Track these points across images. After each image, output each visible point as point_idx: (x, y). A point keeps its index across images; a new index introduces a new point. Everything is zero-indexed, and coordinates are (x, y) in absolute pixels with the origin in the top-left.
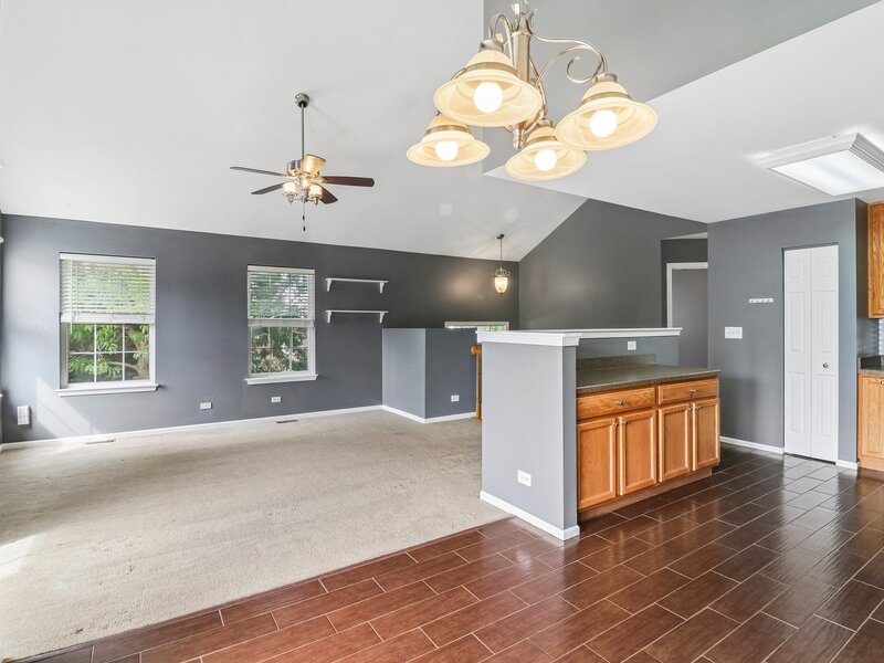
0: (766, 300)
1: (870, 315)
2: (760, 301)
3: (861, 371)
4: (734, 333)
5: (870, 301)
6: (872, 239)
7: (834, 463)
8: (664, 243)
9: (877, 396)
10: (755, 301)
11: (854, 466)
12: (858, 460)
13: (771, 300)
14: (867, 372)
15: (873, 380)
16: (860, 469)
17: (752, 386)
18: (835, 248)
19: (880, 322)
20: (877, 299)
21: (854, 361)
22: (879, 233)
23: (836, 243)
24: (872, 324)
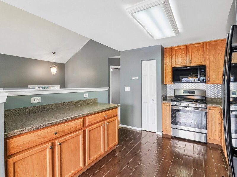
0: (136, 78)
1: (165, 83)
2: (135, 78)
3: (163, 102)
4: (127, 89)
5: (165, 79)
6: (165, 59)
7: (156, 133)
8: (109, 59)
9: (167, 110)
10: (133, 78)
11: (161, 134)
12: (162, 131)
13: (138, 78)
14: (164, 102)
15: (166, 105)
16: (163, 134)
17: (132, 107)
18: (155, 61)
19: (167, 85)
20: (166, 78)
21: (161, 98)
22: (167, 57)
23: (156, 59)
24: (165, 86)
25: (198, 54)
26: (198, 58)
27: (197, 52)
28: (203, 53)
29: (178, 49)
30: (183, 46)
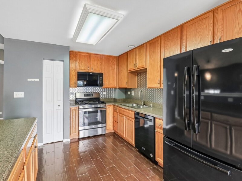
0: (36, 80)
2: (33, 80)
4: (19, 95)
7: (63, 141)
9: (75, 114)
10: (30, 80)
11: (69, 140)
13: (38, 80)
15: (74, 109)
16: (71, 139)
18: (62, 62)
25: (98, 64)
26: (98, 67)
27: (96, 61)
28: (100, 63)
29: (82, 55)
30: (87, 53)
